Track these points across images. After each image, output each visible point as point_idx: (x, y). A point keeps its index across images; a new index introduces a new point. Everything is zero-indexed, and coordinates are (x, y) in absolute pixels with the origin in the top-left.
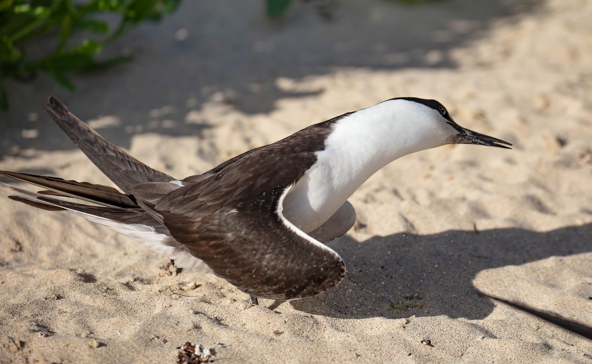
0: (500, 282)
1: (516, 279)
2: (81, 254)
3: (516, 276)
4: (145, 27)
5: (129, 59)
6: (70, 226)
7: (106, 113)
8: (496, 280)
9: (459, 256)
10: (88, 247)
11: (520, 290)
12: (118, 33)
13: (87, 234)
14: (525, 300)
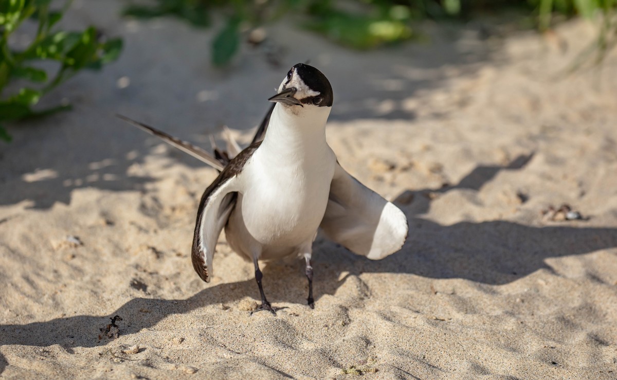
0: (459, 345)
1: (475, 342)
2: (18, 315)
3: (475, 339)
4: (85, 75)
5: (69, 108)
6: (6, 285)
7: (43, 167)
8: (454, 344)
9: (415, 318)
10: (25, 307)
11: (480, 354)
12: (57, 81)
13: (24, 294)
14: (484, 365)
